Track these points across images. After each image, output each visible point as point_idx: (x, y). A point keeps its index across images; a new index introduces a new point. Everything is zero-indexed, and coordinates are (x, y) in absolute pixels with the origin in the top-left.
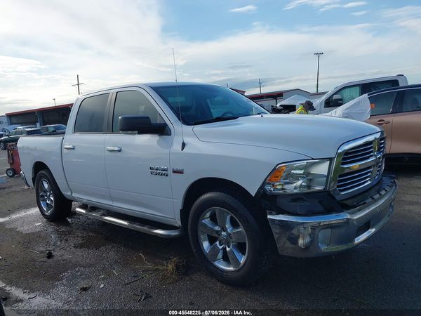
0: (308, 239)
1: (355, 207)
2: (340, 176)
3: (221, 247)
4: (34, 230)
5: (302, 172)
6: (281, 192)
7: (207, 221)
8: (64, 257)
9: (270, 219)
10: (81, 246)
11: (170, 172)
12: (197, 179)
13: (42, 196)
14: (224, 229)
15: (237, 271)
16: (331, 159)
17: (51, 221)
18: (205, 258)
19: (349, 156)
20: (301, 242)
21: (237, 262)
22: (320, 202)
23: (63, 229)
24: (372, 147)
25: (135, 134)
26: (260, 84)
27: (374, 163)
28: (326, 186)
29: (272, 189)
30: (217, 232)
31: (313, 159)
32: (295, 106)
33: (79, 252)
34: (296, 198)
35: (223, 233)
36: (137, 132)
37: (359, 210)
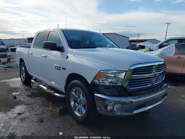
0: (112, 107)
1: (136, 96)
2: (130, 80)
3: (77, 105)
4: (16, 87)
5: (113, 76)
6: (102, 84)
7: (73, 93)
8: (20, 99)
9: (95, 95)
10: (29, 96)
11: (61, 69)
12: (71, 73)
13: (22, 73)
14: (79, 97)
15: (82, 117)
16: (126, 71)
17: (23, 84)
18: (71, 109)
19: (136, 71)
20: (109, 108)
21: (82, 113)
22: (118, 91)
23: (27, 88)
24: (152, 68)
25: (49, 50)
26: (138, 35)
27: (153, 76)
28: (122, 84)
29: (97, 82)
30: (77, 98)
31: (117, 70)
32: (145, 46)
33: (27, 98)
34: (107, 87)
35: (79, 99)
36: (50, 49)
37: (138, 98)
